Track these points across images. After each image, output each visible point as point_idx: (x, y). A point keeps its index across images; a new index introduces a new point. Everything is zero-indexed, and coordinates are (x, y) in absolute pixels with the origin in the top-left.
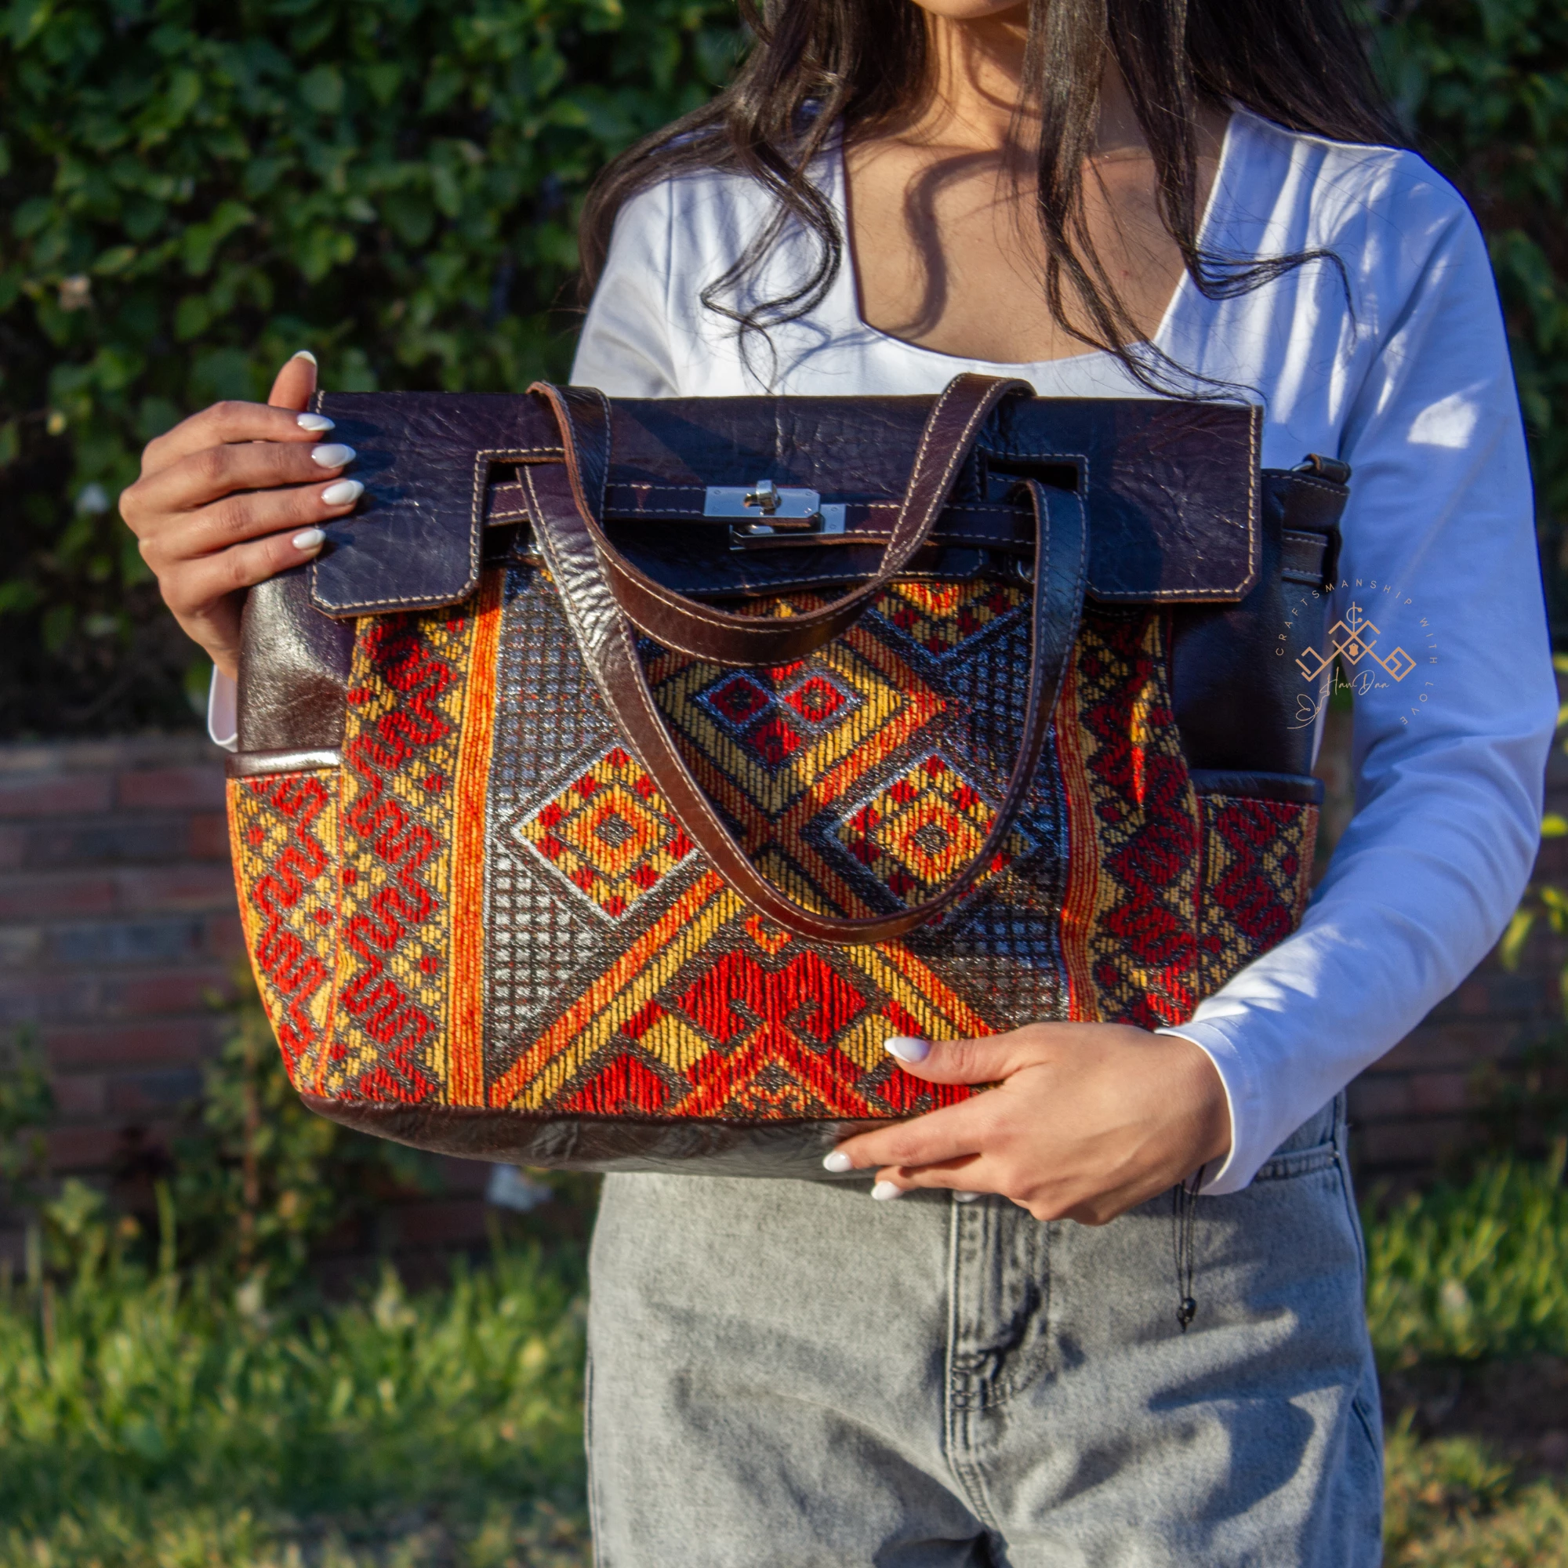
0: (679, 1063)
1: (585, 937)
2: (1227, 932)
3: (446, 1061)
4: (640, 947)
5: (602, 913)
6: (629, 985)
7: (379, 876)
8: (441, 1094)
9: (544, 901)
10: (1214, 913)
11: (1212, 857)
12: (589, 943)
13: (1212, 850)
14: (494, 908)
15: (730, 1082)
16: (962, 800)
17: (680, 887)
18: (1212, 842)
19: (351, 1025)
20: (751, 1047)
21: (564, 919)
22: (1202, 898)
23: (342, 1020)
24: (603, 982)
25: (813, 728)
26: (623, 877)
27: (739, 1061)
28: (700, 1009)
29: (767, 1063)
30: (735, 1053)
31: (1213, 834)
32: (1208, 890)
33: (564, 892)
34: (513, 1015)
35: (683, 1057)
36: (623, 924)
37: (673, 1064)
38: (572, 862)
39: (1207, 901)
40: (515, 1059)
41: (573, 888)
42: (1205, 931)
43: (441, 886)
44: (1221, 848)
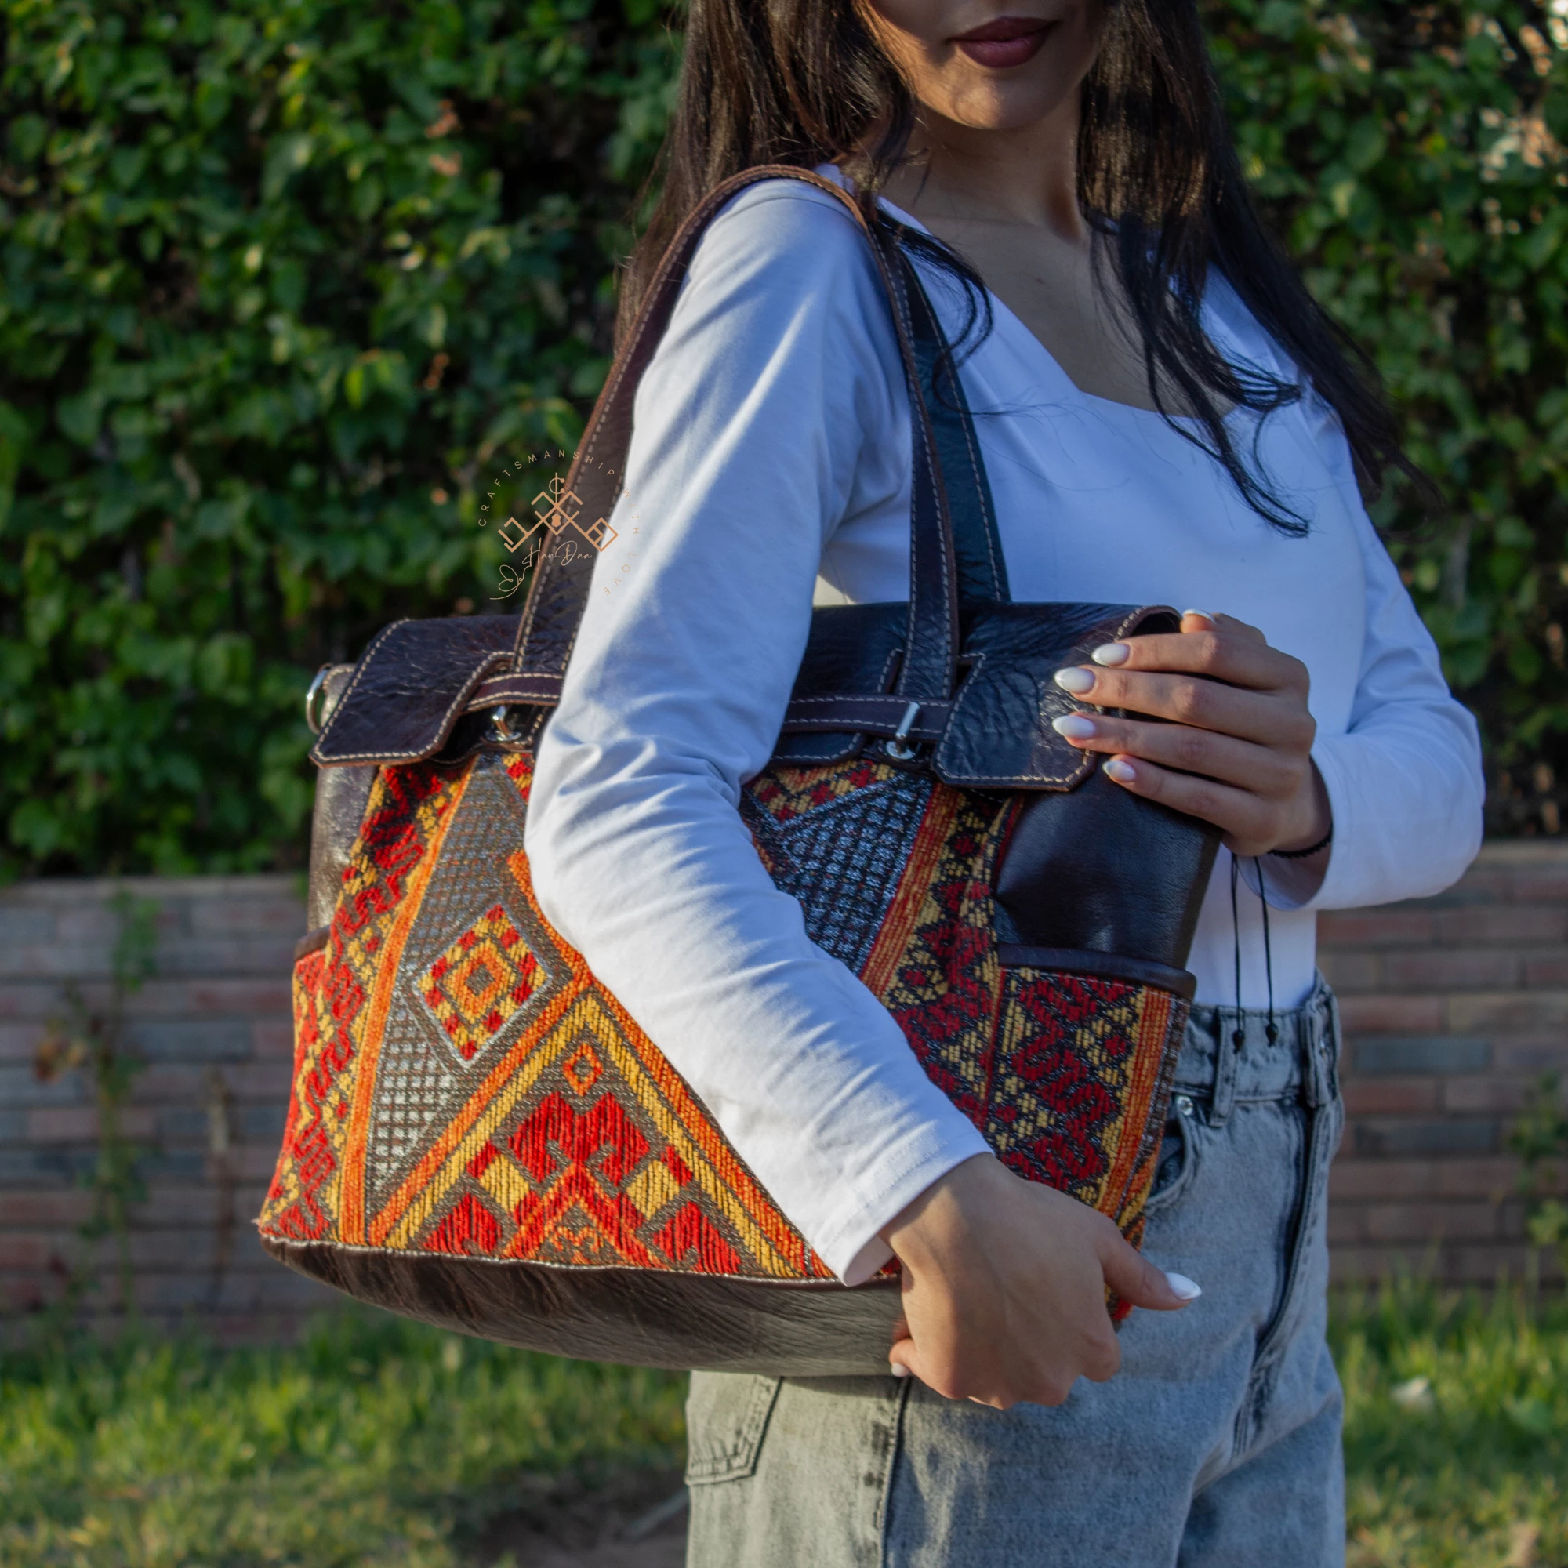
0: (508, 1200)
1: (446, 1081)
2: (1026, 1104)
3: (338, 1199)
4: (485, 1089)
5: (459, 1058)
7: (329, 1033)
8: (334, 1230)
9: (422, 1048)
10: (1012, 1084)
11: (1008, 1026)
12: (447, 1085)
13: (1009, 1020)
14: (387, 1055)
15: (543, 1224)
17: (518, 1031)
18: (1010, 1012)
20: (560, 1188)
21: (432, 1064)
22: (998, 1067)
23: (287, 1166)
24: (456, 1122)
26: (477, 1023)
27: (550, 1201)
28: (524, 1151)
29: (571, 1204)
30: (548, 1193)
31: (1012, 1004)
32: (1005, 1059)
33: (436, 1038)
34: (390, 1155)
35: (512, 1197)
36: (474, 1067)
37: (504, 1205)
38: (445, 1010)
39: (1002, 1070)
40: (389, 1197)
41: (443, 1035)
42: (998, 1100)
43: (358, 1036)
44: (1020, 1019)
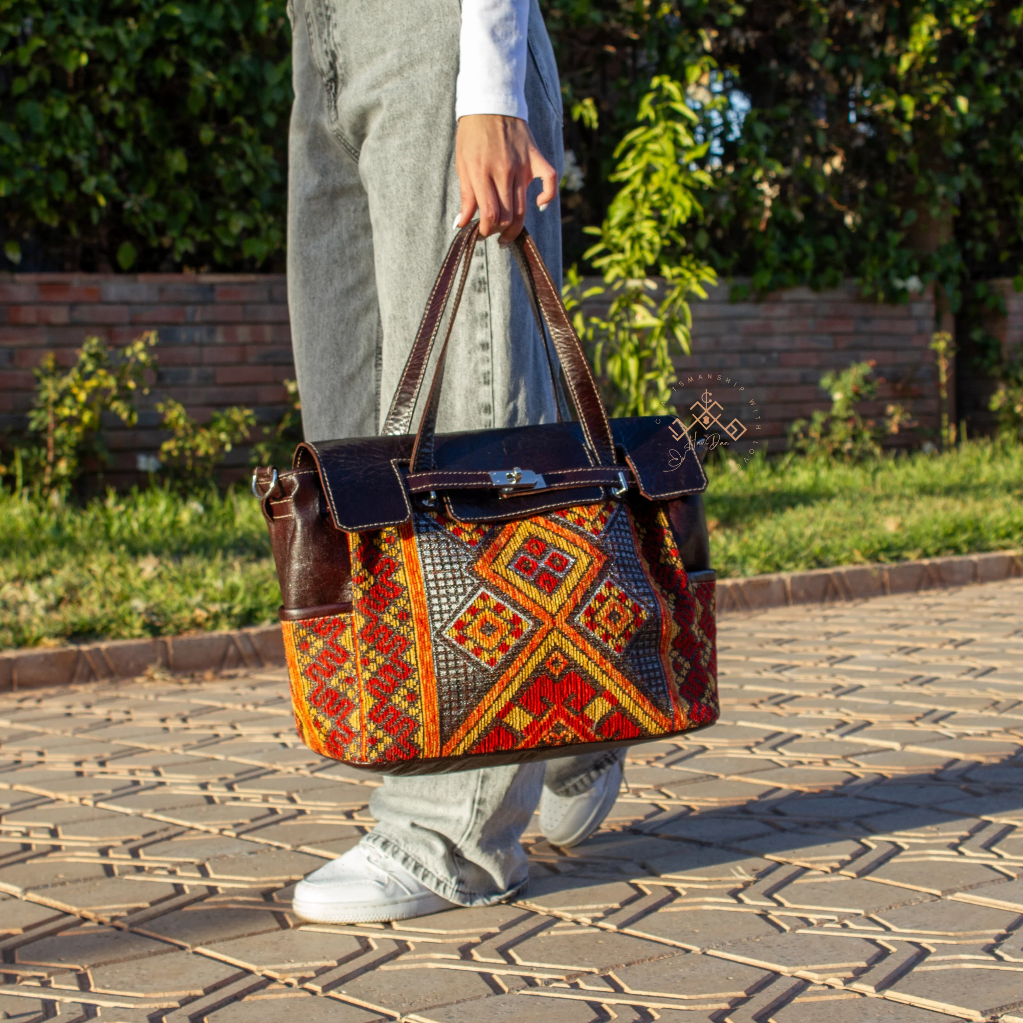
0: (520, 727)
1: (480, 677)
3: (423, 739)
4: (503, 679)
5: (487, 666)
6: (499, 696)
7: (380, 660)
8: (421, 753)
9: (461, 663)
12: (481, 679)
14: (439, 669)
15: (541, 732)
16: (622, 598)
17: (519, 650)
19: (377, 728)
20: (550, 716)
21: (470, 670)
23: (371, 727)
24: (488, 696)
25: (560, 575)
26: (494, 649)
27: (545, 723)
28: (529, 703)
29: (556, 722)
30: (543, 720)
33: (469, 658)
34: (451, 715)
35: (522, 724)
36: (496, 669)
37: (518, 728)
38: (470, 645)
40: (452, 734)
41: (473, 656)
43: (413, 662)
